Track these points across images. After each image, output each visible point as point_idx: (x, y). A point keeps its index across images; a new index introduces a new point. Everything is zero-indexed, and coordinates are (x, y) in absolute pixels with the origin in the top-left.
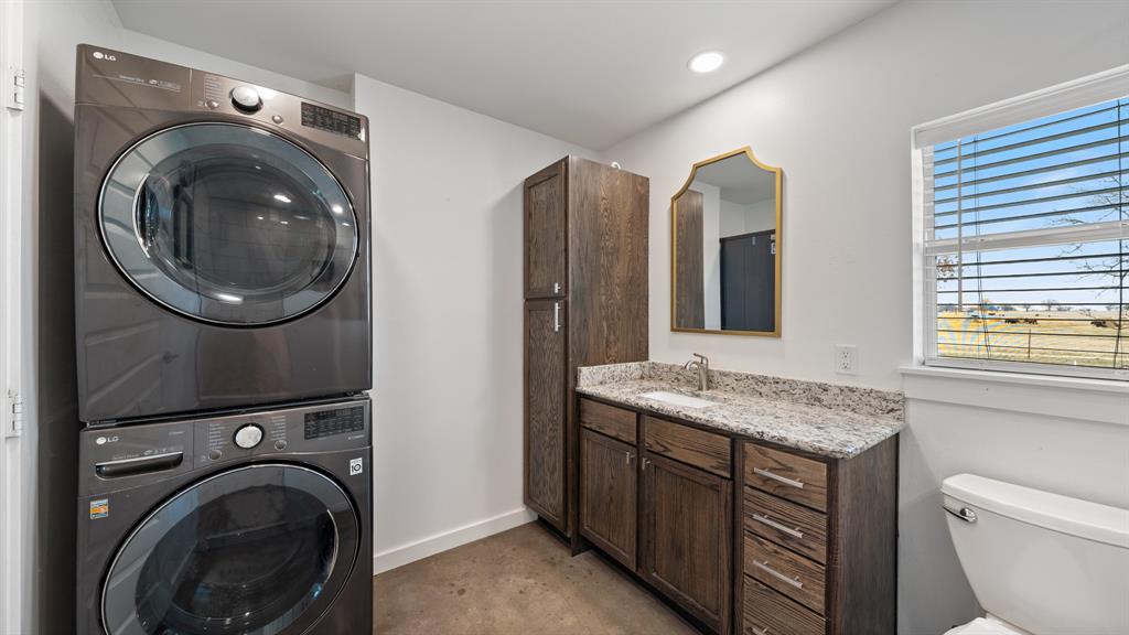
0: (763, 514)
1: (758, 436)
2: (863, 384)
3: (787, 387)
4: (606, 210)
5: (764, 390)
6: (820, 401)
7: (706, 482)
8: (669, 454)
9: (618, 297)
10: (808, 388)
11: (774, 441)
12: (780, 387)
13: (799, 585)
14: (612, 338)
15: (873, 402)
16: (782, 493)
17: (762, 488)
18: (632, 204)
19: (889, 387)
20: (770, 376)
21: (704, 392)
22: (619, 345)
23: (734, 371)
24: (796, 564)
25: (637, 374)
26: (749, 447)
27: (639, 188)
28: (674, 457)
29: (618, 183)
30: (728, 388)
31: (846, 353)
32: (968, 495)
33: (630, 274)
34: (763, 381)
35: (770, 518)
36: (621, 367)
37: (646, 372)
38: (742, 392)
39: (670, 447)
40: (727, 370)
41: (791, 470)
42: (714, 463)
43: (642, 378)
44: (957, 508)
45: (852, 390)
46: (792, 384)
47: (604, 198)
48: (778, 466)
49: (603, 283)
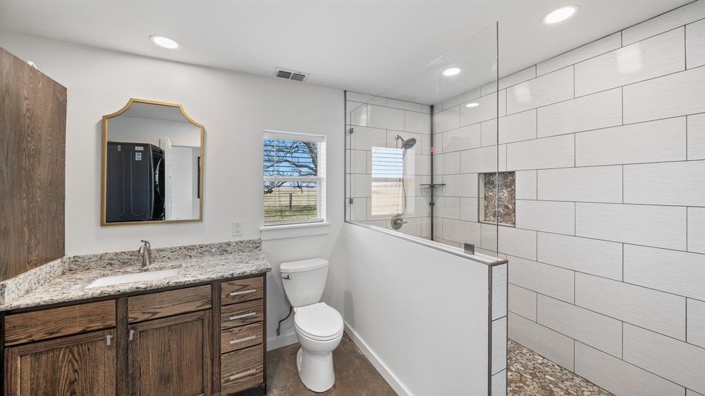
0: (233, 316)
1: (231, 277)
2: (246, 238)
3: (208, 248)
4: (28, 110)
5: (193, 253)
6: (226, 251)
7: (194, 318)
8: (157, 316)
9: (39, 200)
10: (220, 246)
11: (240, 275)
12: (204, 249)
13: (254, 337)
14: (33, 242)
15: (251, 246)
16: (243, 299)
17: (234, 302)
18: (52, 109)
19: (255, 237)
20: (197, 244)
21: (148, 266)
22: (40, 247)
23: (169, 247)
24: (250, 329)
25: (59, 272)
26: (224, 285)
27: (59, 95)
28: (165, 315)
29: (40, 86)
30: (164, 259)
31: (237, 225)
32: (287, 270)
33: (50, 177)
34: (192, 248)
35: (237, 315)
36: (45, 268)
37: (67, 267)
38: (177, 258)
39: (158, 310)
40: (162, 246)
41: (247, 286)
42: (199, 303)
43: (63, 273)
44: (286, 276)
45: (241, 242)
46: (211, 246)
47: (26, 98)
48: (240, 287)
49: (24, 186)
